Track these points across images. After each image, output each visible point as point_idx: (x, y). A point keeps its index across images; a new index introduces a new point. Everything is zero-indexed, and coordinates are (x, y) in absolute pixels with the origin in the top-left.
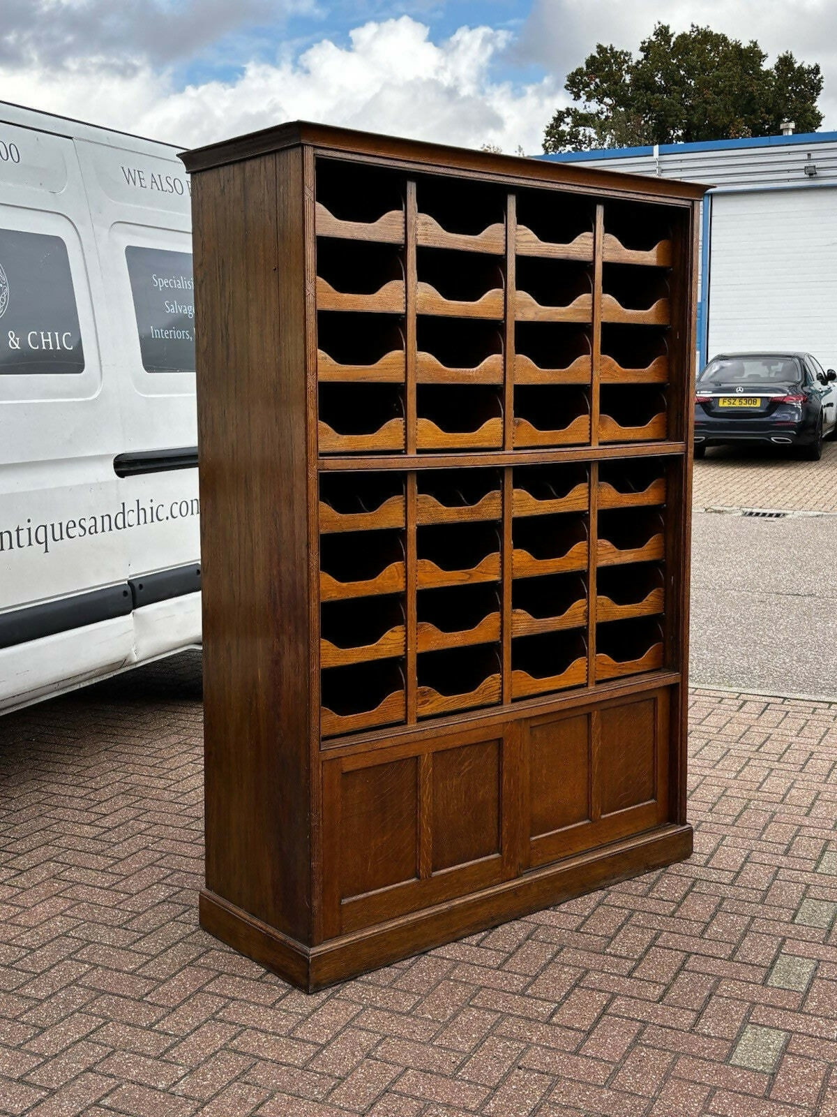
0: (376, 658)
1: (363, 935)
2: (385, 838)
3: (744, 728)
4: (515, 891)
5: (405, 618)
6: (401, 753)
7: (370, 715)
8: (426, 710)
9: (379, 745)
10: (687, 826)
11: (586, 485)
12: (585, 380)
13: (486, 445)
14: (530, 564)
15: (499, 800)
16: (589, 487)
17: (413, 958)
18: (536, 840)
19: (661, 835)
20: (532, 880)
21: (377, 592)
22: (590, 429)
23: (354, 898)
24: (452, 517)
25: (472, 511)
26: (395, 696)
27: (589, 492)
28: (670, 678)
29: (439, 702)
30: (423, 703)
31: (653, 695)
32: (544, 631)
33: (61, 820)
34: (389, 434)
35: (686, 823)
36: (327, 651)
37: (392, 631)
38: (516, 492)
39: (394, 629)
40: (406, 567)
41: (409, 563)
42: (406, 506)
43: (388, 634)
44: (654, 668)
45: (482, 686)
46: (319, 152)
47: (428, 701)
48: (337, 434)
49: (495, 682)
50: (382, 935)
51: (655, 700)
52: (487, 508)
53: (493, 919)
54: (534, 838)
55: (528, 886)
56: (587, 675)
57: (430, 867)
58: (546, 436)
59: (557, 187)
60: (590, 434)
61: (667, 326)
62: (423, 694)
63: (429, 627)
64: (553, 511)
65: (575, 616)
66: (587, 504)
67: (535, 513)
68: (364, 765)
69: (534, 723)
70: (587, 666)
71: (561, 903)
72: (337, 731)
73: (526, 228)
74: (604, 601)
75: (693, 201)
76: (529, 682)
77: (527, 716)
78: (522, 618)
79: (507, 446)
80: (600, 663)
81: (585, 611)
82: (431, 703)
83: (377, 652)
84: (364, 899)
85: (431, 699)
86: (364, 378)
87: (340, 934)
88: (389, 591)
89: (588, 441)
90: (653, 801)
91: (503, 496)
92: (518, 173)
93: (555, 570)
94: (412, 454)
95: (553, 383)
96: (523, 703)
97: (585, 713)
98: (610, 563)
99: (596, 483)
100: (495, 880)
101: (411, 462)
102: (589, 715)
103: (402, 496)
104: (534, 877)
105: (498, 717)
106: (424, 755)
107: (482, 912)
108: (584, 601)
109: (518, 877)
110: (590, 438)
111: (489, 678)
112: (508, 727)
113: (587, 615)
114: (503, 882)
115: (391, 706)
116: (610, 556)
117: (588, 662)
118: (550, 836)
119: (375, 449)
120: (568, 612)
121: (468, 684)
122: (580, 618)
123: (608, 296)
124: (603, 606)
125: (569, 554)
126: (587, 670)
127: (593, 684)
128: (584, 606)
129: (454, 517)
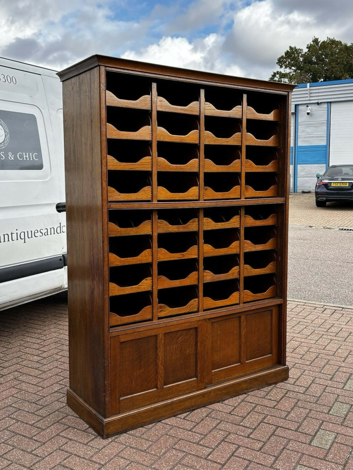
0: (138, 291)
1: (130, 413)
2: (141, 371)
3: (323, 321)
4: (203, 395)
5: (152, 274)
6: (149, 333)
7: (135, 316)
8: (162, 314)
9: (138, 330)
10: (287, 366)
11: (239, 216)
12: (238, 170)
13: (190, 198)
14: (212, 251)
15: (196, 354)
16: (240, 217)
17: (154, 424)
18: (214, 372)
19: (274, 370)
20: (211, 390)
21: (139, 262)
22: (241, 192)
23: (126, 397)
24: (174, 230)
25: (184, 227)
26: (148, 308)
27: (240, 220)
28: (278, 301)
29: (169, 311)
30: (161, 311)
32: (219, 280)
33: (26, 353)
34: (144, 193)
35: (286, 365)
36: (114, 288)
37: (146, 280)
38: (205, 219)
39: (147, 278)
40: (152, 252)
41: (154, 250)
42: (152, 225)
43: (144, 281)
44: (271, 297)
45: (189, 304)
46: (108, 68)
47: (163, 310)
48: (119, 193)
49: (195, 302)
50: (139, 413)
51: (272, 310)
52: (192, 226)
53: (192, 407)
54: (213, 371)
55: (210, 392)
56: (239, 299)
57: (163, 384)
58: (219, 195)
59: (223, 85)
60: (241, 194)
61: (278, 147)
62: (161, 307)
63: (163, 278)
64: (223, 227)
65: (233, 274)
66: (239, 225)
67: (214, 228)
68: (131, 339)
69: (213, 321)
70: (240, 296)
71: (226, 400)
72: (120, 323)
73: (209, 103)
74: (248, 267)
75: (288, 92)
76: (212, 302)
77: (209, 317)
78: (208, 274)
79: (201, 198)
80: (246, 294)
81: (238, 272)
82: (164, 311)
83: (139, 289)
84: (131, 397)
85: (165, 310)
86: (132, 169)
87: (119, 413)
88: (144, 262)
89: (240, 197)
90: (270, 355)
91: (199, 221)
92: (204, 79)
93: (224, 253)
94: (155, 202)
95: (223, 171)
96: (208, 311)
97: (238, 316)
98: (250, 250)
99: (243, 216)
100: (194, 389)
101: (155, 205)
102: (240, 317)
103: (151, 220)
104: (212, 388)
105: (195, 318)
106: (160, 334)
107: (187, 404)
108: (238, 267)
109: (205, 388)
110: (241, 196)
111: (192, 301)
112: (200, 323)
113: (239, 273)
114: (198, 390)
115: (145, 312)
116: (250, 247)
117: (240, 294)
118: (221, 370)
119: (138, 200)
120: (230, 272)
121: (183, 303)
122: (236, 275)
123: (249, 133)
124: (247, 269)
125: (231, 246)
126: (239, 297)
127: (242, 304)
128: (238, 269)
129: (175, 230)
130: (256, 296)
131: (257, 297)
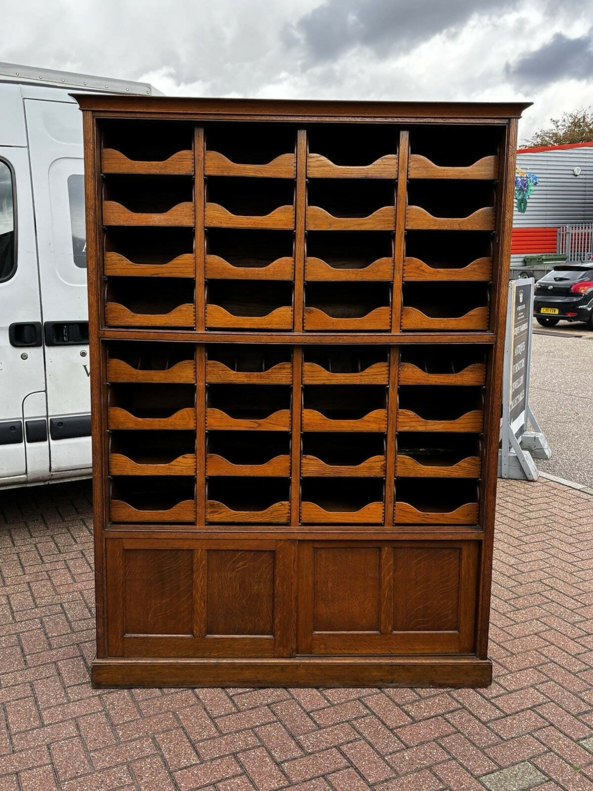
0: (169, 474)
1: (138, 661)
2: (164, 601)
4: (283, 667)
5: (194, 449)
6: (186, 545)
7: (164, 514)
8: (216, 518)
9: (156, 536)
10: (488, 661)
11: (386, 364)
12: (387, 278)
13: (275, 327)
14: (323, 422)
15: (273, 596)
16: (389, 366)
17: (182, 689)
18: (318, 634)
19: (452, 661)
20: (301, 663)
21: (170, 428)
22: (391, 319)
23: (136, 635)
24: (240, 379)
25: (261, 377)
26: (187, 503)
27: (389, 370)
28: (472, 534)
29: (227, 513)
30: (212, 512)
31: (457, 545)
34: (181, 315)
35: (486, 658)
36: (125, 464)
37: (184, 457)
38: (307, 365)
39: (185, 456)
40: (196, 412)
41: (198, 409)
42: (195, 368)
43: (180, 459)
44: (469, 523)
45: (272, 508)
46: (97, 114)
47: (217, 512)
48: (132, 314)
49: (283, 507)
50: (153, 666)
51: (460, 549)
52: (278, 375)
53: (259, 681)
54: (317, 632)
55: (297, 666)
56: (384, 517)
57: (204, 630)
58: (340, 323)
60: (391, 322)
62: (212, 506)
63: (218, 457)
65: (371, 468)
66: (387, 379)
67: (327, 382)
68: (143, 547)
69: (317, 545)
70: (384, 510)
71: (331, 688)
72: (135, 519)
73: (319, 155)
74: (406, 461)
75: (509, 119)
76: (319, 513)
78: (313, 462)
79: (296, 327)
80: (401, 510)
81: (382, 466)
82: (219, 514)
83: (170, 470)
84: (144, 638)
85: (220, 511)
86: (157, 274)
87: (123, 656)
88: (180, 428)
89: (389, 328)
90: (456, 632)
91: (292, 367)
93: (349, 429)
94: (201, 331)
95: (349, 279)
97: (377, 545)
98: (412, 429)
99: (397, 363)
100: (266, 654)
101: (200, 335)
102: (380, 549)
103: (193, 361)
104: (302, 661)
106: (199, 550)
107: (248, 674)
108: (382, 457)
109: (290, 657)
110: (391, 326)
111: (277, 504)
112: (281, 543)
113: (385, 469)
114: (274, 657)
115: (182, 510)
116: (413, 424)
117: (385, 506)
118: (334, 635)
119: (167, 325)
120: (363, 464)
121: (262, 504)
122: (378, 470)
123: (414, 207)
124: (404, 464)
125: (366, 418)
126: (384, 513)
127: (389, 525)
128: (381, 461)
129: (243, 379)
130: (427, 516)
131: (428, 518)
